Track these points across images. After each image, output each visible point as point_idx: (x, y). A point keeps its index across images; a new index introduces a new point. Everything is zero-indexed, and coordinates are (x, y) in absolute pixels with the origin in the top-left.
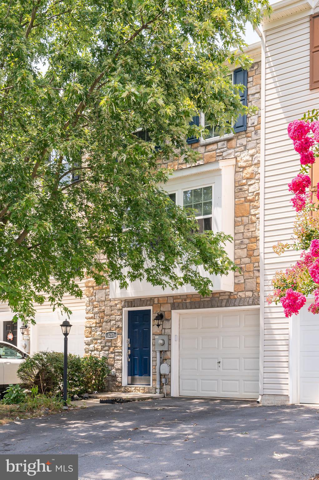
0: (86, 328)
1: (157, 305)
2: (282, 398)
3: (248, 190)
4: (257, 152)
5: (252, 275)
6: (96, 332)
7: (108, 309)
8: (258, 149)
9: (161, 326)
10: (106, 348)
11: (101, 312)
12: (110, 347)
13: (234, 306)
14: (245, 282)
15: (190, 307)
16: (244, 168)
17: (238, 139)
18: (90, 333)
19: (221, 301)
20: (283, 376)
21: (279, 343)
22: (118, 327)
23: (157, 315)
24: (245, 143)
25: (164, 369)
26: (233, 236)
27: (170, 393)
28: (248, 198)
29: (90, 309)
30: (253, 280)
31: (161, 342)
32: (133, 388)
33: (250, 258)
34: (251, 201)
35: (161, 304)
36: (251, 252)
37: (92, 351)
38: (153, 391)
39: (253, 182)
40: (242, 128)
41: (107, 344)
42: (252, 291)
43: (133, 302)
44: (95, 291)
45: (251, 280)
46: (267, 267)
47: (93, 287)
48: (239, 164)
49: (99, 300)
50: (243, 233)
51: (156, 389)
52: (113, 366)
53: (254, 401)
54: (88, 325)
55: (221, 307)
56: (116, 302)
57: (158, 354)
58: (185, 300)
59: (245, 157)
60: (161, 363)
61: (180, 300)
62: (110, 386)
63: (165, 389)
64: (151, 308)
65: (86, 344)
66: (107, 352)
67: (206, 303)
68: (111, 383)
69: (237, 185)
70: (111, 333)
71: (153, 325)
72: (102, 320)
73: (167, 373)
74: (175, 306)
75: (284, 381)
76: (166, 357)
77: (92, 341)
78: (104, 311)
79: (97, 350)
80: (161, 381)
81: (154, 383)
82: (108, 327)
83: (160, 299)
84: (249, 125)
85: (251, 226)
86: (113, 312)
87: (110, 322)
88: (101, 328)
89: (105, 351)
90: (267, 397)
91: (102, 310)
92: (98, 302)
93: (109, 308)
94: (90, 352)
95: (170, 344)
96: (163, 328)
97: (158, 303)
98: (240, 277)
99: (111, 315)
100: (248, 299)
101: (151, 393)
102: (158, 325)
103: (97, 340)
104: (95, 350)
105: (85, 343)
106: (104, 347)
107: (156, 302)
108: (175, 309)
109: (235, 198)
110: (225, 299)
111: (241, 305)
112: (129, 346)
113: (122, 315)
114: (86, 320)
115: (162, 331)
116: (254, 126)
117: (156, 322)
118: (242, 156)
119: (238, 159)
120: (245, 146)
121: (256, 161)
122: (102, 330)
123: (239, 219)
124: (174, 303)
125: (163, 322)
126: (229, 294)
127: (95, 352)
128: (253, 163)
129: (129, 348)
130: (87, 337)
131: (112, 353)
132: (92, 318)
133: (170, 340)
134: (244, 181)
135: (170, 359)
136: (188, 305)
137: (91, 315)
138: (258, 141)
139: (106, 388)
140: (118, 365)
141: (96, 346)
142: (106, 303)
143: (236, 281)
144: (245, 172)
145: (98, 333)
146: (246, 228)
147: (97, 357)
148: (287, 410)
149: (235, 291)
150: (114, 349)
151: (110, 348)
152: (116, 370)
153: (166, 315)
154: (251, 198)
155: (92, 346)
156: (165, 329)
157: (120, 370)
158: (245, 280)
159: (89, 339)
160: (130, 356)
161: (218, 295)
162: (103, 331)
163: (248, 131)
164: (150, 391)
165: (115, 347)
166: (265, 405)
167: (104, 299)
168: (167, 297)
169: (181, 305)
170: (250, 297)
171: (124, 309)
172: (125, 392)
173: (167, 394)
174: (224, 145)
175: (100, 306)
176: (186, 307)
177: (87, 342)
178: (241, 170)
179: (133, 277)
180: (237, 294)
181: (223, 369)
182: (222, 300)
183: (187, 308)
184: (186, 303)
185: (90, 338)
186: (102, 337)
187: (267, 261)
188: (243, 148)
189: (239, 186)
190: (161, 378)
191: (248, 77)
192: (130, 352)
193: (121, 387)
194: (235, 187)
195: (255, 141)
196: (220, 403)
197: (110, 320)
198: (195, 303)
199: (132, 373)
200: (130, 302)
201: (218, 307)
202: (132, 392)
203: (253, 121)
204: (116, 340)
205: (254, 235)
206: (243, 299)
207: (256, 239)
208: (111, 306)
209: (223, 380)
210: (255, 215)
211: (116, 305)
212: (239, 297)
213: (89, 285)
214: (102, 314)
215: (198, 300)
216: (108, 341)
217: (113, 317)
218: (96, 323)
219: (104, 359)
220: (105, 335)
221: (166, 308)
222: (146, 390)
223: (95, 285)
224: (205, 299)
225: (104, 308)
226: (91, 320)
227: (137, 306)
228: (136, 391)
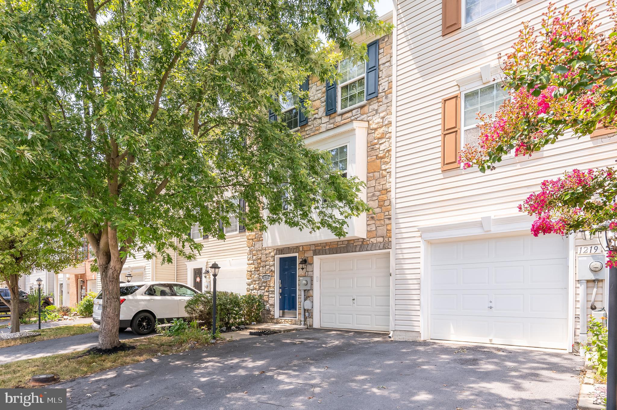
0: (248, 272)
1: (302, 252)
2: (414, 334)
3: (379, 148)
4: (387, 114)
5: (383, 223)
7: (264, 257)
8: (388, 111)
9: (305, 269)
10: (263, 288)
11: (259, 259)
12: (265, 287)
13: (367, 250)
14: (376, 230)
15: (329, 253)
16: (376, 129)
17: (370, 105)
18: (251, 275)
19: (355, 247)
20: (414, 313)
21: (410, 282)
22: (272, 271)
23: (301, 260)
24: (376, 108)
25: (307, 305)
26: (366, 182)
27: (313, 325)
28: (379, 155)
29: (251, 257)
30: (384, 227)
31: (305, 282)
32: (283, 320)
33: (381, 208)
34: (382, 158)
35: (305, 251)
36: (382, 203)
37: (252, 290)
38: (299, 323)
39: (384, 140)
40: (374, 95)
41: (263, 284)
42: (383, 237)
43: (283, 250)
44: (254, 243)
45: (382, 227)
46: (398, 211)
47: (253, 239)
48: (371, 127)
50: (374, 186)
51: (301, 321)
52: (267, 302)
53: (385, 334)
54: (249, 270)
55: (355, 252)
56: (270, 251)
57: (303, 292)
58: (325, 247)
59: (377, 119)
60: (305, 300)
61: (320, 248)
62: (266, 318)
63: (309, 321)
64: (296, 255)
65: (248, 285)
67: (342, 249)
68: (266, 315)
69: (369, 145)
70: (266, 275)
71: (299, 269)
72: (259, 265)
73: (310, 308)
74: (316, 253)
75: (415, 318)
76: (309, 295)
77: (252, 282)
78: (261, 258)
79: (256, 289)
80: (305, 315)
81: (299, 317)
82: (263, 271)
83: (304, 247)
84: (380, 91)
85: (382, 180)
86: (267, 259)
87: (265, 267)
88: (258, 272)
89: (262, 290)
90: (398, 333)
91: (259, 257)
92: (257, 251)
93: (264, 255)
94: (250, 291)
95: (312, 284)
96: (306, 271)
97: (303, 250)
98: (372, 225)
99: (266, 261)
100: (379, 244)
101: (297, 324)
102: (303, 269)
103: (256, 281)
104: (254, 289)
106: (261, 287)
107: (301, 249)
108: (316, 255)
109: (368, 157)
110: (358, 245)
111: (373, 249)
112: (281, 286)
113: (274, 261)
114: (248, 266)
115: (305, 273)
116: (385, 92)
117: (301, 266)
118: (374, 119)
119: (370, 122)
120: (377, 110)
121: (386, 122)
123: (371, 175)
124: (315, 250)
125: (306, 266)
126: (362, 240)
127: (255, 291)
128: (384, 124)
129: (280, 288)
130: (248, 279)
131: (267, 291)
132: (251, 264)
133: (312, 280)
134: (376, 141)
135: (313, 296)
136: (327, 251)
137: (251, 262)
138: (388, 105)
139: (263, 320)
140: (271, 302)
142: (262, 251)
143: (369, 229)
144: (377, 132)
145: (256, 276)
146: (378, 182)
148: (421, 348)
149: (367, 237)
150: (268, 289)
152: (270, 305)
153: (309, 260)
154: (381, 155)
155: (252, 286)
156: (308, 271)
157: (273, 305)
158: (376, 227)
159: (250, 280)
160: (281, 294)
161: (353, 242)
162: (260, 274)
163: (379, 97)
165: (269, 287)
166: (397, 340)
167: (261, 248)
168: (310, 245)
169: (321, 251)
170: (381, 243)
171: (276, 256)
172: (277, 323)
173: (310, 326)
174: (358, 111)
175: (258, 254)
177: (248, 283)
178: (373, 131)
179: (272, 221)
180: (369, 241)
181: (357, 306)
183: (326, 254)
184: (325, 250)
186: (259, 279)
187: (398, 206)
188: (374, 112)
189: (371, 146)
190: (305, 312)
191: (379, 49)
192: (281, 291)
193: (274, 319)
194: (368, 147)
195: (386, 105)
196: (354, 336)
197: (266, 265)
198: (333, 249)
199: (282, 307)
200: (280, 251)
201: (352, 252)
202: (282, 324)
203: (383, 87)
204: (270, 281)
205: (384, 187)
206: (374, 244)
207: (387, 191)
208: (266, 254)
209: (357, 315)
210: (385, 170)
211: (270, 253)
212: (371, 243)
213: (250, 238)
214: (259, 261)
215: (335, 246)
216: (264, 282)
217: (267, 263)
218: (255, 268)
219: (261, 296)
220: (261, 277)
221: (308, 254)
222: (293, 322)
223: (254, 237)
224: (342, 246)
225: (261, 255)
226: (252, 266)
227: (286, 254)
228: (286, 322)
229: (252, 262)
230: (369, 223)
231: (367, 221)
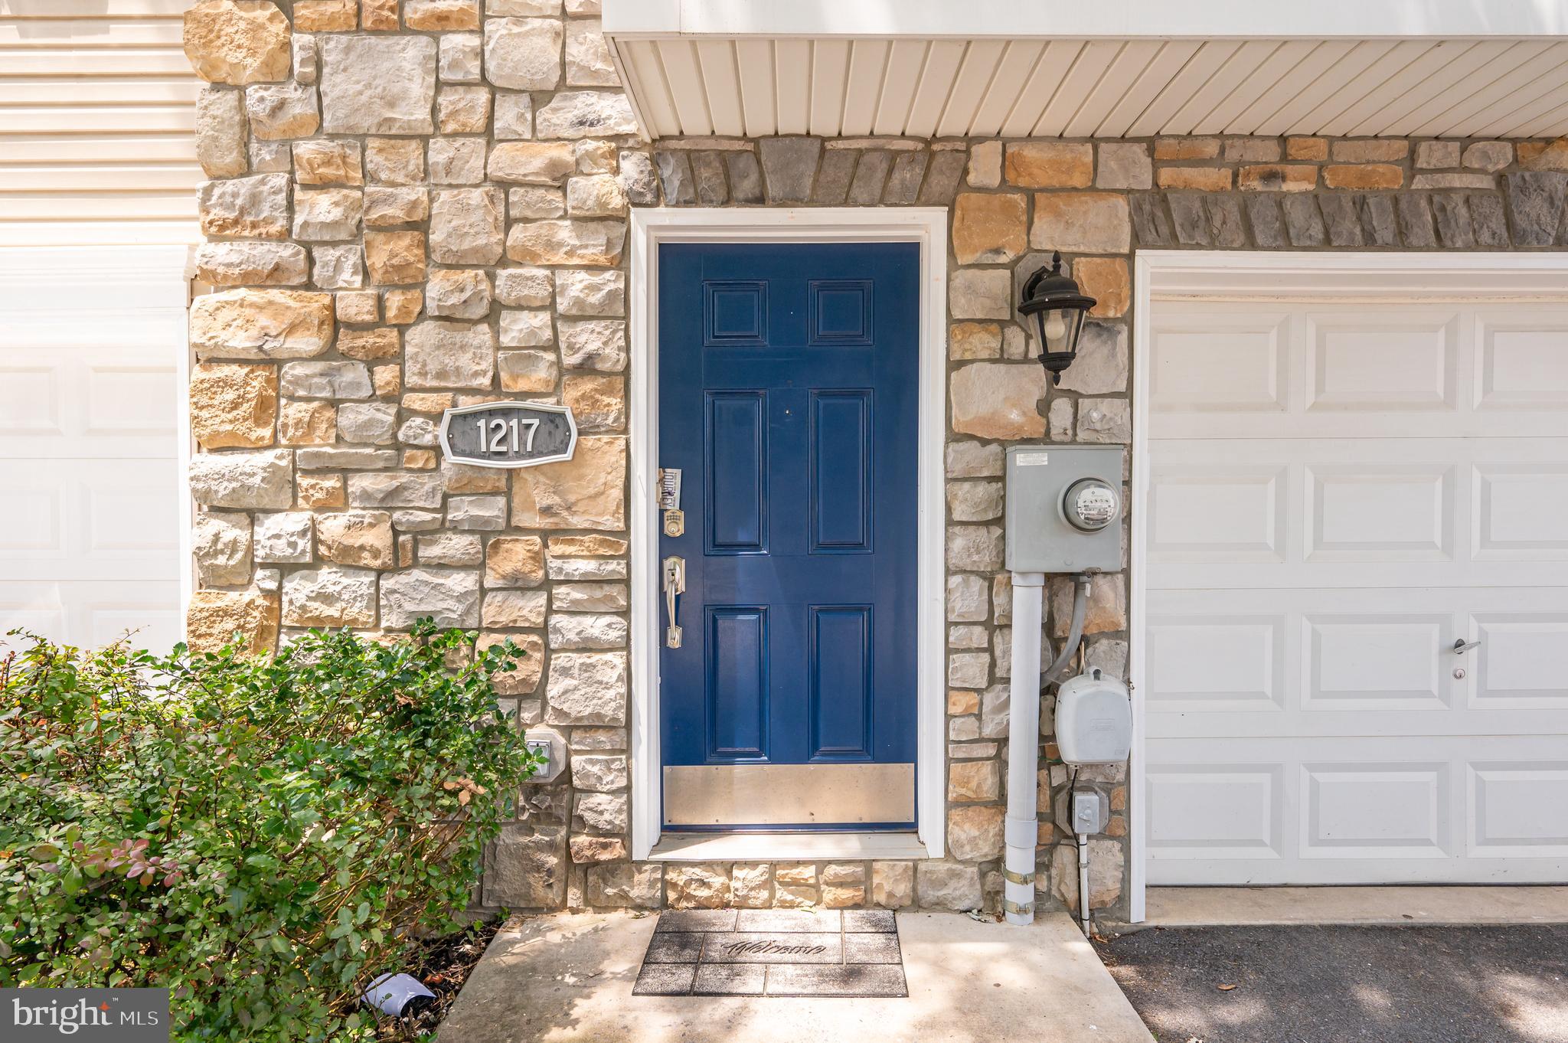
0: (213, 361)
1: (997, 200)
6: (334, 402)
10: (456, 546)
11: (385, 228)
12: (489, 535)
15: (1315, 230)
18: (265, 410)
27: (1123, 896)
29: (254, 200)
35: (1031, 195)
37: (284, 568)
38: (966, 892)
41: (463, 510)
43: (745, 163)
44: (301, 39)
49: (367, 123)
51: (995, 874)
52: (529, 693)
58: (1270, 177)
61: (1219, 177)
63: (1088, 870)
65: (218, 510)
67: (1460, 213)
70: (506, 413)
71: (954, 365)
72: (395, 301)
78: (420, 226)
79: (347, 558)
81: (961, 829)
82: (464, 362)
83: (1028, 153)
86: (517, 233)
87: (491, 318)
88: (385, 374)
89: (441, 566)
91: (395, 212)
92: (353, 136)
93: (476, 196)
94: (265, 580)
95: (1123, 521)
96: (1053, 392)
97: (1005, 186)
99: (503, 262)
101: (940, 907)
103: (345, 472)
104: (318, 562)
105: (203, 496)
107: (985, 168)
108: (1173, 242)
112: (676, 529)
113: (621, 261)
114: (212, 294)
115: (1045, 409)
122: (403, 388)
124: (1160, 195)
127: (327, 577)
129: (670, 547)
130: (221, 445)
131: (517, 585)
132: (275, 276)
133: (1125, 484)
135: (1123, 634)
136: (1297, 215)
140: (585, 690)
141: (333, 526)
142: (440, 152)
147: (354, 625)
150: (538, 558)
151: (490, 548)
152: (568, 731)
153: (1086, 287)
155: (284, 523)
156: (1075, 396)
159: (250, 462)
164: (930, 894)
165: (546, 535)
167: (422, 114)
168: (1093, 140)
169: (1226, 213)
171: (641, 218)
172: (667, 904)
175: (369, 177)
176: (1285, 231)
177: (223, 489)
183: (1286, 240)
184: (1280, 202)
185: (269, 456)
186: (400, 446)
193: (628, 865)
197: (495, 307)
204: (566, 474)
208: (505, 184)
211: (559, 178)
215: (1389, 177)
216: (469, 485)
218: (335, 325)
220: (437, 434)
222: (888, 884)
224: (1457, 181)
225: (419, 192)
226: (275, 295)
227: (791, 200)
228: (782, 894)
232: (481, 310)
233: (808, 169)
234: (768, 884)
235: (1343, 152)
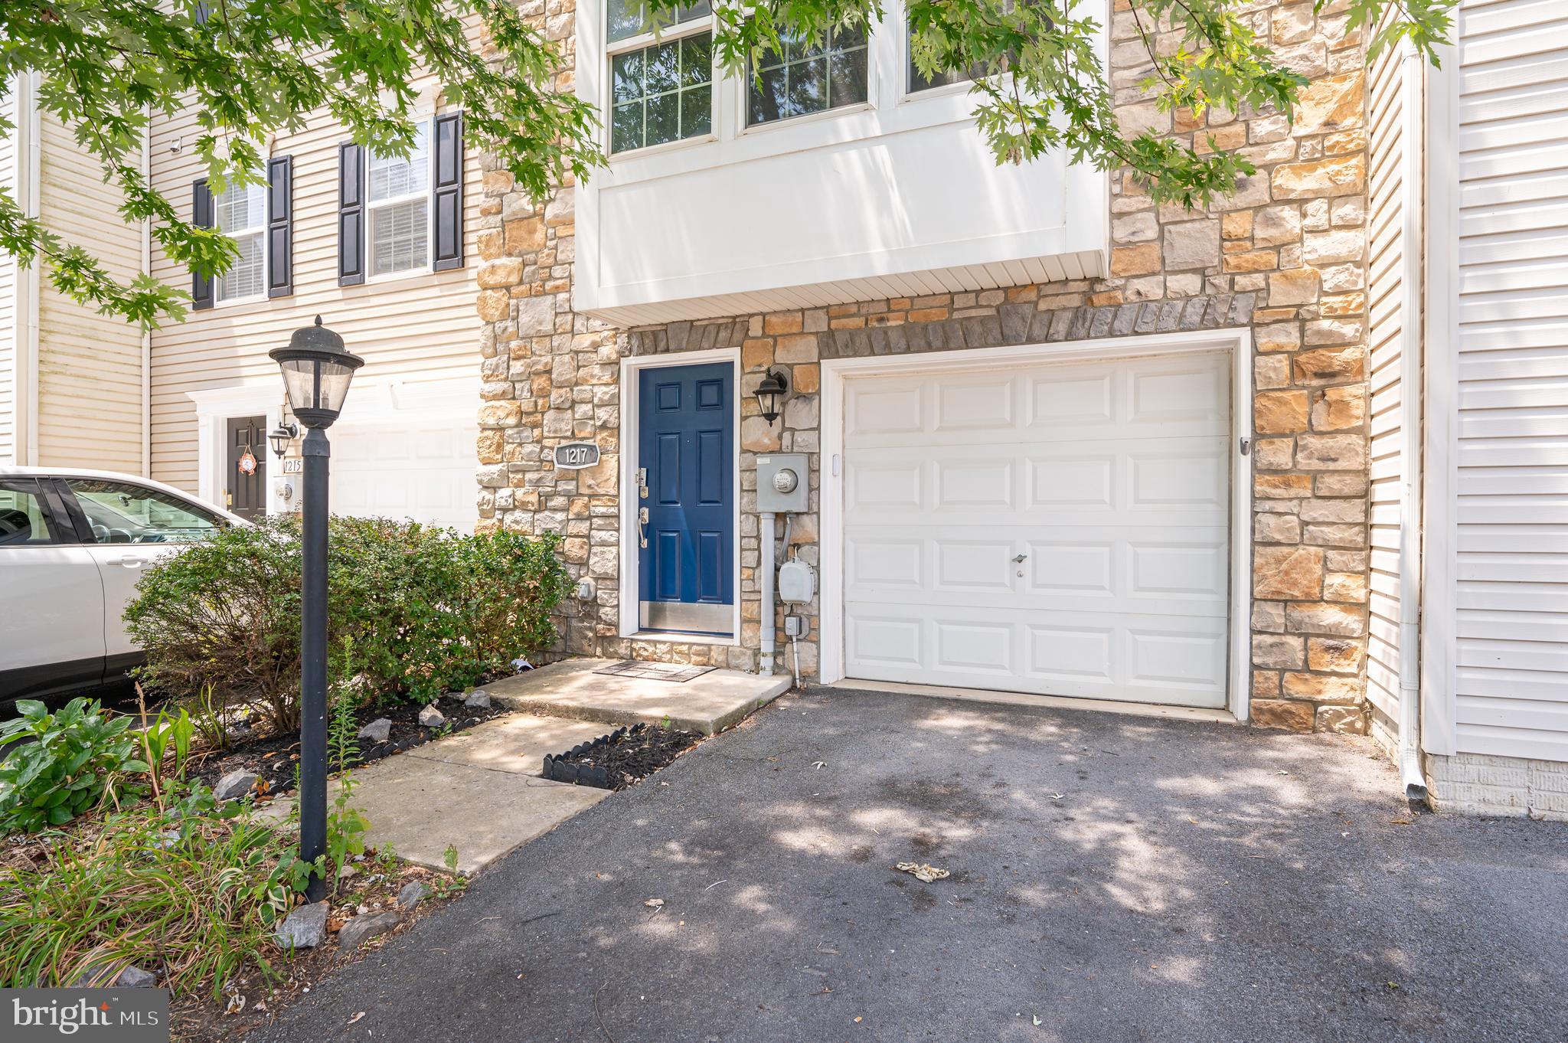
0: (484, 429)
1: (759, 343)
6: (521, 445)
7: (563, 364)
9: (777, 420)
10: (559, 501)
11: (538, 374)
12: (571, 498)
13: (1111, 334)
14: (1161, 237)
15: (903, 344)
18: (499, 447)
19: (1045, 318)
22: (604, 426)
25: (794, 581)
27: (818, 672)
29: (497, 366)
30: (1209, 223)
32: (663, 648)
35: (775, 337)
37: (505, 510)
38: (747, 662)
41: (563, 487)
42: (1201, 271)
43: (662, 335)
44: (513, 302)
45: (1197, 225)
47: (508, 288)
49: (532, 332)
50: (1151, 36)
51: (757, 652)
52: (583, 563)
54: (492, 421)
55: (1048, 339)
56: (597, 337)
57: (767, 527)
58: (881, 320)
60: (780, 559)
61: (859, 322)
62: (575, 635)
63: (797, 655)
64: (732, 354)
65: (485, 488)
66: (560, 516)
67: (978, 329)
68: (575, 623)
70: (575, 446)
71: (743, 418)
72: (540, 402)
73: (807, 597)
74: (832, 345)
76: (799, 536)
77: (504, 476)
78: (549, 372)
79: (523, 506)
80: (778, 629)
81: (748, 634)
82: (563, 426)
83: (774, 319)
86: (582, 372)
87: (572, 407)
88: (537, 432)
89: (555, 510)
91: (540, 367)
92: (528, 338)
93: (567, 358)
94: (498, 515)
95: (814, 489)
96: (784, 429)
97: (764, 335)
98: (1139, 216)
99: (577, 384)
100: (1180, 304)
101: (735, 667)
102: (770, 417)
103: (524, 472)
104: (515, 507)
105: (480, 482)
106: (549, 496)
107: (755, 330)
108: (837, 355)
110: (1065, 309)
111: (1144, 328)
112: (645, 494)
113: (617, 381)
114: (483, 404)
115: (780, 437)
117: (763, 403)
122: (543, 437)
124: (831, 333)
125: (784, 404)
126: (1084, 286)
127: (518, 514)
129: (642, 503)
130: (486, 462)
131: (579, 518)
132: (502, 396)
133: (814, 471)
135: (817, 544)
136: (893, 337)
137: (498, 387)
139: (559, 642)
140: (602, 562)
141: (520, 493)
142: (556, 341)
143: (1121, 234)
147: (524, 534)
149: (1113, 273)
150: (587, 506)
151: (571, 502)
152: (596, 579)
153: (799, 380)
155: (505, 492)
156: (793, 430)
157: (613, 580)
158: (1161, 226)
159: (495, 469)
160: (648, 530)
161: (1032, 295)
162: (546, 443)
164: (733, 662)
165: (591, 496)
167: (550, 327)
168: (803, 310)
169: (861, 339)
170: (1188, 298)
171: (624, 362)
172: (632, 657)
173: (804, 677)
175: (533, 353)
176: (887, 346)
177: (486, 479)
180: (1123, 288)
181: (1036, 585)
182: (1052, 312)
183: (888, 350)
184: (885, 331)
185: (499, 466)
186: (542, 461)
190: (778, 614)
192: (646, 517)
193: (615, 639)
197: (574, 403)
198: (925, 328)
199: (653, 588)
200: (650, 336)
201: (1031, 340)
202: (660, 660)
204: (596, 472)
206: (1152, 306)
208: (577, 352)
209: (1033, 627)
211: (595, 347)
212: (1134, 298)
213: (492, 280)
214: (541, 382)
215: (938, 315)
216: (564, 476)
217: (582, 392)
218: (521, 413)
219: (551, 540)
220: (553, 456)
221: (793, 354)
222: (717, 655)
223: (514, 279)
224: (973, 313)
225: (548, 359)
226: (503, 403)
227: (679, 350)
228: (676, 657)
229: (506, 385)
230: (1121, 205)
231: (1114, 196)
232: (567, 405)
233: (685, 336)
234: (670, 651)
235: (918, 303)
